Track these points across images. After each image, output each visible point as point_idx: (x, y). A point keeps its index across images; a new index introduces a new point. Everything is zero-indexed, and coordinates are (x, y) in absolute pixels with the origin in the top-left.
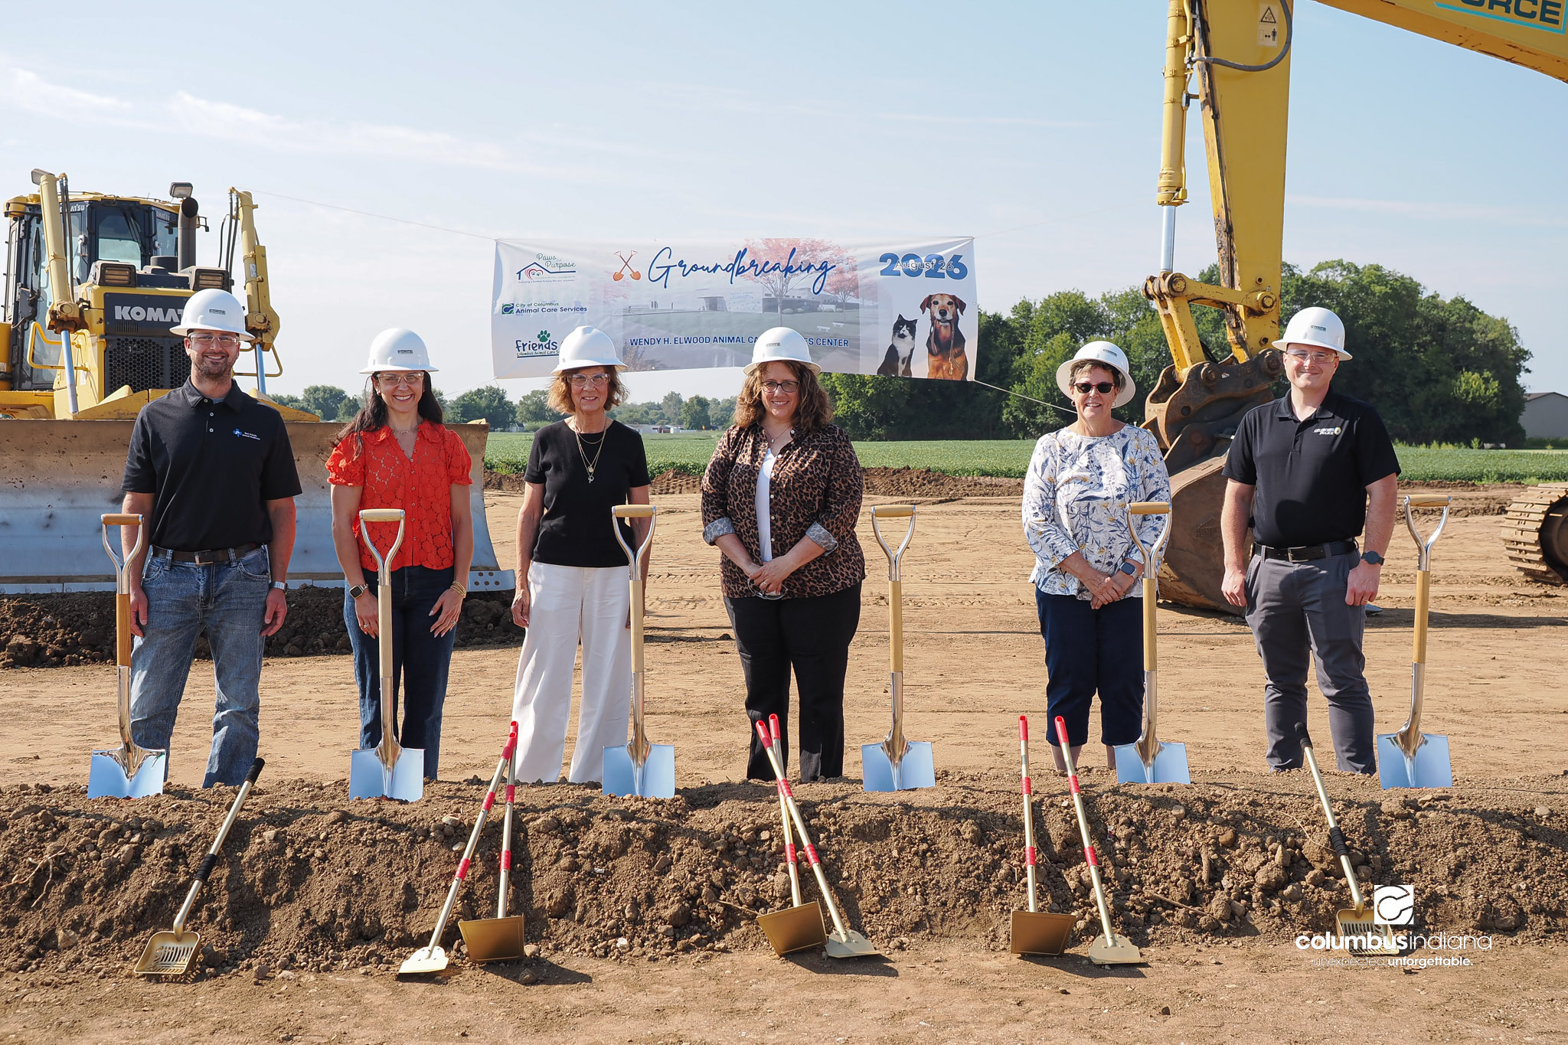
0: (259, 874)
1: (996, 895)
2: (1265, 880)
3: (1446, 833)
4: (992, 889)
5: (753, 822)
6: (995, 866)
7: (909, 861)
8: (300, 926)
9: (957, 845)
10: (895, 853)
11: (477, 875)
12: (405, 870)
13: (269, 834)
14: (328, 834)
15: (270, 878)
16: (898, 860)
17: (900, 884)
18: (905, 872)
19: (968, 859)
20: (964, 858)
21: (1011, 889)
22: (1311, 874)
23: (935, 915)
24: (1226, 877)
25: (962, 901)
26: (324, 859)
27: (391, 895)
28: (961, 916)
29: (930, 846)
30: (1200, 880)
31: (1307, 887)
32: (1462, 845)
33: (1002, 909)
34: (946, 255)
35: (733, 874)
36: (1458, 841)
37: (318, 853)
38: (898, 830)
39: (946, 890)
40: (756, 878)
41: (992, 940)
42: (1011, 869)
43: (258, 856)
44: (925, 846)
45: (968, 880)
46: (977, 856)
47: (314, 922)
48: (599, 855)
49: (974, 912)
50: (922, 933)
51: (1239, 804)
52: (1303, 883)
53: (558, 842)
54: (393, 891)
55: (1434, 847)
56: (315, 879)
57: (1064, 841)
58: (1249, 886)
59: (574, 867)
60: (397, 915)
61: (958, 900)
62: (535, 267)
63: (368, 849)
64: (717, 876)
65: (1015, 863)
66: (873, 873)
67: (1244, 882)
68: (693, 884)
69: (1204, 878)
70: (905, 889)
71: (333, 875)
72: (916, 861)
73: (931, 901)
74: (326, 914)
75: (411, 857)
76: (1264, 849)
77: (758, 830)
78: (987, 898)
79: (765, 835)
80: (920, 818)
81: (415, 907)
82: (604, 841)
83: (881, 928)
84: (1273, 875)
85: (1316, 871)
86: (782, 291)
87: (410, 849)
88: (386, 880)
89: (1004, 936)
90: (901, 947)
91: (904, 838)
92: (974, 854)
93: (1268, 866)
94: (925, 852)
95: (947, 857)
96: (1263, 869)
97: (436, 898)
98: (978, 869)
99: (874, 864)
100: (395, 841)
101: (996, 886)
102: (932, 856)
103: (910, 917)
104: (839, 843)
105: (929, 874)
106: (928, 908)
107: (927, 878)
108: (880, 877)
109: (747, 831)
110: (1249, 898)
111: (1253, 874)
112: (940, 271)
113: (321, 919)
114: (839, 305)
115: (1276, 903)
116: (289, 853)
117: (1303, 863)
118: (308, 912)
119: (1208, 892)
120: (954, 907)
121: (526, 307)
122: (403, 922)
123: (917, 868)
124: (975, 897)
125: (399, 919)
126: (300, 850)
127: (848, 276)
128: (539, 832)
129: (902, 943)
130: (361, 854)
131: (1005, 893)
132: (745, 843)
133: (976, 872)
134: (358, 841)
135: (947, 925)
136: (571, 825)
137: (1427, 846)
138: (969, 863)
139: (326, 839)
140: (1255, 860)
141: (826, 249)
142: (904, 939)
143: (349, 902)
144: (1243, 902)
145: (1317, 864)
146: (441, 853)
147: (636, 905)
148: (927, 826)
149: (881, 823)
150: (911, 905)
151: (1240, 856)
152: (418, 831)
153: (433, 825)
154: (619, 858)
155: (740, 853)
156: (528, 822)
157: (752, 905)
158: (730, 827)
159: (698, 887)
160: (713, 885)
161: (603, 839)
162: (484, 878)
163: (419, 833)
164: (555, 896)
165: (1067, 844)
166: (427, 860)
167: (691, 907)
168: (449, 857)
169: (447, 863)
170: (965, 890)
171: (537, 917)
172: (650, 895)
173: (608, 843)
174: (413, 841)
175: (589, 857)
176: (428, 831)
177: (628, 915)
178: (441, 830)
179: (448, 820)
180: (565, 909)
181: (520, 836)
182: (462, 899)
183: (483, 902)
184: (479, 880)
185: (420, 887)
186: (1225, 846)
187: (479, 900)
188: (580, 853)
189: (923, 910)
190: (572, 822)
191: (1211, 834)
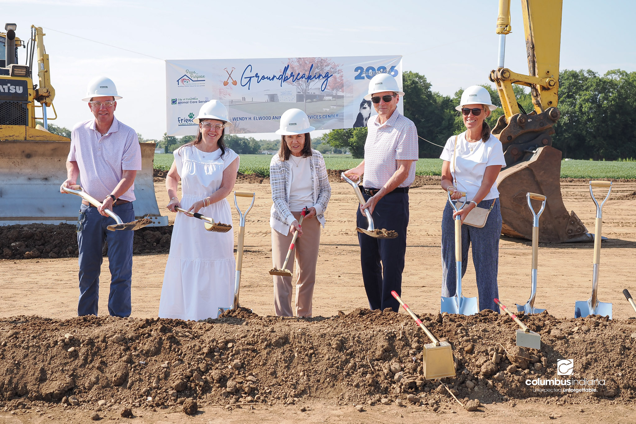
1: (346, 376)
2: (485, 370)
3: (583, 346)
4: (344, 373)
5: (225, 338)
6: (347, 361)
7: (303, 359)
9: (328, 351)
10: (296, 355)
11: (79, 364)
12: (42, 362)
16: (297, 358)
18: (300, 364)
19: (333, 358)
20: (331, 357)
21: (353, 373)
22: (510, 367)
23: (313, 386)
24: (466, 368)
25: (328, 379)
27: (34, 374)
28: (327, 387)
29: (314, 351)
31: (507, 374)
32: (590, 353)
33: (348, 384)
35: (211, 364)
36: (588, 351)
38: (300, 343)
39: (320, 374)
40: (223, 366)
41: (341, 400)
44: (312, 351)
45: (332, 369)
46: (338, 356)
48: (144, 355)
49: (334, 385)
50: (305, 396)
51: (477, 331)
52: (506, 372)
53: (122, 347)
54: (35, 372)
55: (576, 353)
58: (478, 373)
59: (130, 361)
61: (326, 379)
63: (25, 350)
64: (202, 366)
65: (357, 360)
66: (283, 365)
67: (475, 371)
68: (189, 370)
70: (299, 373)
72: (307, 359)
73: (312, 379)
75: (47, 355)
76: (487, 354)
77: (227, 342)
78: (341, 378)
79: (230, 345)
80: (311, 337)
81: (45, 380)
82: (146, 347)
84: (489, 367)
85: (512, 366)
86: (305, 90)
88: (32, 366)
91: (302, 347)
92: (337, 355)
93: (487, 363)
94: (311, 354)
95: (323, 357)
96: (485, 364)
97: (57, 375)
98: (338, 363)
99: (284, 360)
100: (38, 347)
101: (346, 372)
102: (314, 356)
103: (301, 387)
105: (312, 366)
106: (310, 383)
107: (311, 367)
109: (221, 343)
110: (476, 379)
111: (480, 367)
114: (334, 97)
115: (490, 381)
117: (507, 362)
120: (324, 382)
122: (38, 387)
123: (306, 362)
124: (335, 377)
128: (114, 342)
130: (21, 353)
131: (350, 375)
132: (220, 349)
133: (337, 364)
134: (21, 346)
135: (319, 391)
136: (131, 339)
137: (572, 353)
138: (333, 360)
139: (4, 345)
140: (482, 359)
143: (11, 378)
145: (514, 363)
146: (62, 353)
147: (159, 380)
148: (314, 341)
150: (300, 381)
151: (474, 357)
152: (51, 341)
153: (60, 338)
154: (153, 356)
155: (216, 354)
156: (108, 338)
157: (219, 381)
158: (213, 341)
159: (192, 372)
160: (200, 370)
161: (146, 346)
162: (83, 366)
163: (52, 343)
164: (117, 375)
165: (385, 351)
166: (54, 356)
167: (188, 381)
168: (66, 355)
169: (65, 358)
170: (330, 374)
171: (108, 385)
172: (167, 375)
173: (148, 348)
174: (48, 346)
175: (138, 356)
176: (57, 342)
177: (154, 385)
178: (63, 341)
179: (67, 336)
180: (122, 382)
181: (104, 344)
182: (70, 376)
183: (81, 378)
184: (81, 367)
185: (49, 370)
186: (467, 352)
187: (79, 377)
188: (133, 354)
189: (307, 384)
190: (132, 337)
191: (460, 346)
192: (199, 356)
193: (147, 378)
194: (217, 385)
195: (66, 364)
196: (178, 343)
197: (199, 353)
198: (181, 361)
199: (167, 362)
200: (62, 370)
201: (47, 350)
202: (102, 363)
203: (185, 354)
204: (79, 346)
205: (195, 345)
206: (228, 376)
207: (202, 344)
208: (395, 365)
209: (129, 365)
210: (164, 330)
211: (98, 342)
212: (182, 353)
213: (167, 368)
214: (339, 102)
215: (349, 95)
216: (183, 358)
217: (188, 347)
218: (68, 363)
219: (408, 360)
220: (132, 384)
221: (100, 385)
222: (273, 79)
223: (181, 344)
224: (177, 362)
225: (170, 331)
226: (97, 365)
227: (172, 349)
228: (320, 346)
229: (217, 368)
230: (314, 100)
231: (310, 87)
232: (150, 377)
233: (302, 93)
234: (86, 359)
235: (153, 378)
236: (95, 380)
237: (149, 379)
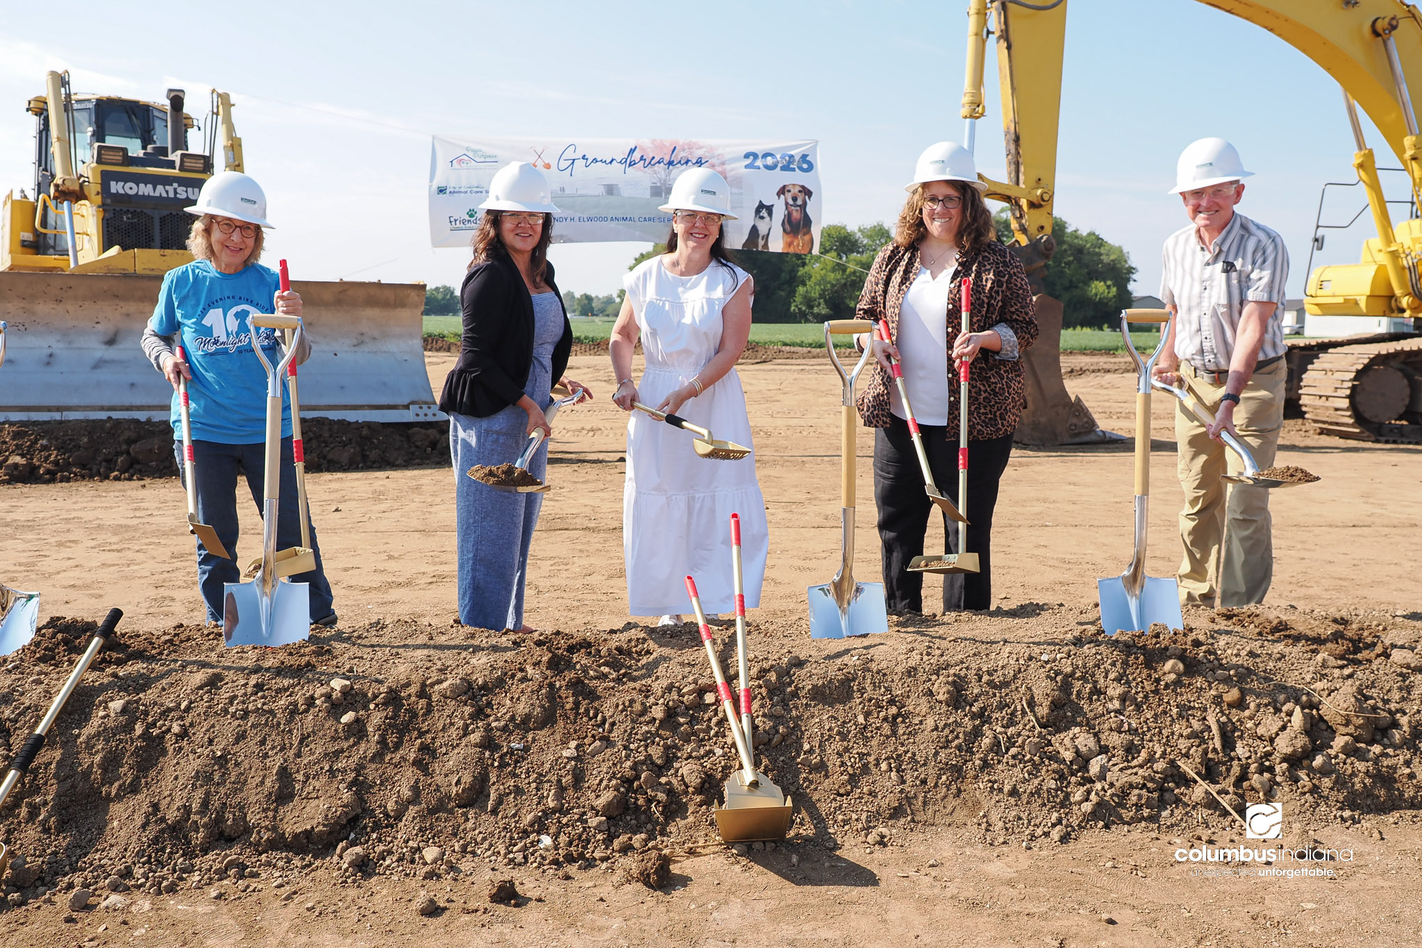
0: (98, 758)
1: (982, 769)
2: (1289, 750)
4: (977, 762)
5: (695, 682)
6: (977, 733)
7: (877, 728)
8: (144, 826)
9: (931, 707)
10: (861, 719)
11: (370, 754)
12: (281, 750)
13: (116, 705)
14: (191, 703)
15: (111, 762)
16: (865, 728)
17: (871, 759)
18: (874, 742)
19: (946, 725)
20: (941, 725)
21: (999, 762)
22: (1338, 741)
23: (915, 797)
24: (1239, 744)
25: (944, 778)
26: (184, 734)
27: (262, 783)
28: (945, 797)
29: (899, 709)
30: (1215, 750)
31: (1336, 757)
33: (992, 787)
35: (675, 746)
37: (176, 728)
38: (862, 691)
39: (925, 765)
40: (701, 751)
41: (987, 830)
42: (995, 737)
43: (98, 734)
44: (894, 710)
45: (948, 751)
46: (956, 721)
47: (163, 820)
48: (519, 726)
49: (959, 791)
50: (902, 821)
51: (1237, 655)
52: (1332, 752)
54: (264, 777)
56: (169, 762)
57: (1052, 702)
58: (1268, 755)
59: (488, 743)
60: (268, 809)
61: (939, 777)
63: (237, 722)
64: (656, 752)
65: (999, 729)
66: (837, 745)
67: (1261, 750)
68: (629, 763)
69: (1218, 745)
70: (877, 765)
71: (191, 757)
72: (886, 730)
73: (908, 777)
74: (178, 809)
75: (290, 731)
76: (1279, 711)
77: (701, 692)
78: (972, 773)
79: (710, 699)
80: (885, 675)
81: (291, 797)
82: (522, 708)
83: (854, 816)
84: (1296, 743)
85: (1342, 736)
87: (289, 722)
88: (257, 763)
89: (1001, 824)
90: (882, 842)
91: (870, 700)
92: (951, 720)
93: (1288, 733)
94: (895, 717)
95: (921, 723)
96: (1283, 735)
97: (317, 784)
98: (957, 737)
99: (839, 733)
100: (271, 712)
101: (980, 759)
102: (903, 722)
103: (888, 800)
104: (797, 708)
105: (903, 745)
106: (907, 787)
107: (902, 749)
108: (847, 750)
109: (690, 693)
110: (1271, 769)
111: (1272, 740)
113: (172, 815)
115: (1302, 774)
116: (139, 729)
117: (1323, 726)
118: (155, 807)
119: (1224, 763)
120: (936, 785)
122: (275, 817)
123: (888, 737)
124: (957, 772)
125: (270, 814)
126: (154, 724)
129: (883, 837)
130: (228, 727)
131: (992, 766)
132: (687, 708)
133: (956, 742)
134: (226, 711)
135: (931, 809)
136: (484, 687)
138: (947, 731)
139: (188, 709)
140: (1270, 724)
142: (885, 831)
143: (207, 794)
144: (1267, 775)
146: (327, 726)
147: (561, 789)
148: (894, 686)
149: (842, 682)
150: (886, 785)
151: (1251, 718)
152: (300, 699)
153: (320, 691)
154: (541, 729)
155: (682, 720)
156: (432, 685)
157: (699, 790)
158: (670, 688)
159: (634, 767)
160: (653, 763)
161: (521, 706)
162: (378, 757)
163: (301, 701)
164: (463, 781)
165: (1056, 705)
166: (309, 736)
167: (628, 791)
168: (336, 730)
169: (334, 739)
170: (947, 764)
171: (441, 807)
172: (579, 778)
173: (527, 710)
174: (293, 711)
175: (504, 729)
176: (312, 698)
177: (551, 805)
178: (328, 696)
179: (337, 684)
180: (475, 796)
181: (423, 702)
182: (349, 788)
183: (377, 788)
184: (372, 760)
185: (298, 771)
186: (1230, 706)
187: (371, 787)
188: (493, 725)
189: (901, 791)
190: (485, 683)
191: (1213, 692)
192: (645, 728)
193: (534, 785)
194: (698, 799)
195: (337, 754)
196: (592, 695)
197: (642, 719)
198: (607, 741)
199: (573, 744)
200: (331, 770)
201: (290, 721)
202: (424, 748)
203: (613, 724)
204: (366, 708)
205: (632, 701)
206: (719, 776)
207: (647, 697)
208: (1085, 741)
209: (487, 754)
210: (558, 664)
211: (410, 695)
212: (604, 721)
213: (576, 759)
216: (611, 731)
217: (617, 706)
218: (342, 751)
219: (1106, 726)
220: (500, 801)
221: (424, 805)
223: (599, 698)
224: (598, 743)
225: (570, 665)
226: (412, 756)
227: (582, 711)
228: (908, 697)
229: (690, 757)
232: (540, 781)
234: (383, 742)
235: (546, 786)
236: (410, 793)
237: (538, 789)
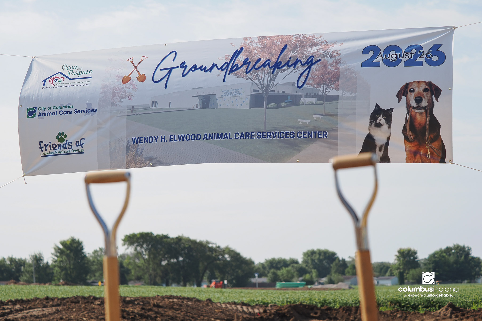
34: (425, 45)
62: (60, 75)
86: (268, 87)
112: (419, 59)
114: (320, 98)
121: (47, 111)
127: (331, 69)
141: (315, 45)
214: (329, 107)
215: (348, 94)
222: (211, 69)
230: (283, 104)
231: (276, 82)
233: (260, 92)
